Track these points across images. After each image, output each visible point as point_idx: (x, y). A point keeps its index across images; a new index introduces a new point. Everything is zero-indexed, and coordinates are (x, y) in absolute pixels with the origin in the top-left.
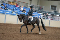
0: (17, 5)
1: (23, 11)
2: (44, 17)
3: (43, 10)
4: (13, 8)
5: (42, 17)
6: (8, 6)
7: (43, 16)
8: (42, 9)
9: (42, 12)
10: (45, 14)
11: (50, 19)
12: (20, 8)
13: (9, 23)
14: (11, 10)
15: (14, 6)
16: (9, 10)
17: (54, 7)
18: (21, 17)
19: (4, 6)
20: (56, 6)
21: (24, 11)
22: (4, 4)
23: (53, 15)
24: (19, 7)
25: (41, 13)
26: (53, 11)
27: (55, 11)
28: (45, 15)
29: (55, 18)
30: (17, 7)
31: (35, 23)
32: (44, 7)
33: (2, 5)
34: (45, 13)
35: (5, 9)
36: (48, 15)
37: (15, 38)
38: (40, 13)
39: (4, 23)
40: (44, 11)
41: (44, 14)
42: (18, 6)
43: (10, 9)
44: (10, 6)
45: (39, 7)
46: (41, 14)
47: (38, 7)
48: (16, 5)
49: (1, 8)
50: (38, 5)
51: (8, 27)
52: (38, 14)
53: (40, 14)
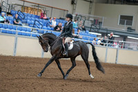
0: (43, 15)
1: (55, 29)
2: (104, 41)
3: (102, 27)
4: (33, 22)
5: (99, 42)
6: (23, 17)
7: (102, 39)
8: (100, 23)
9: (100, 31)
10: (107, 35)
11: (117, 47)
12: (50, 21)
13: (23, 55)
14: (29, 25)
15: (37, 16)
16: (24, 26)
17: (126, 19)
18: (45, 40)
19: (12, 17)
20: (132, 17)
21: (59, 29)
22: (13, 12)
23: (125, 38)
24: (47, 19)
25: (98, 32)
26: (124, 29)
27: (128, 28)
28: (106, 38)
29: (129, 44)
30: (42, 18)
31: (78, 55)
32: (103, 19)
33: (8, 13)
34: (106, 32)
35: (14, 24)
36: (113, 38)
37: (37, 89)
38: (95, 32)
39: (12, 55)
40: (104, 27)
41: (103, 35)
42: (45, 17)
43: (26, 22)
44: (26, 18)
45: (93, 19)
46: (97, 36)
47: (91, 19)
48: (39, 14)
49: (7, 21)
50: (90, 13)
51: (21, 65)
52: (91, 35)
53: (94, 36)
